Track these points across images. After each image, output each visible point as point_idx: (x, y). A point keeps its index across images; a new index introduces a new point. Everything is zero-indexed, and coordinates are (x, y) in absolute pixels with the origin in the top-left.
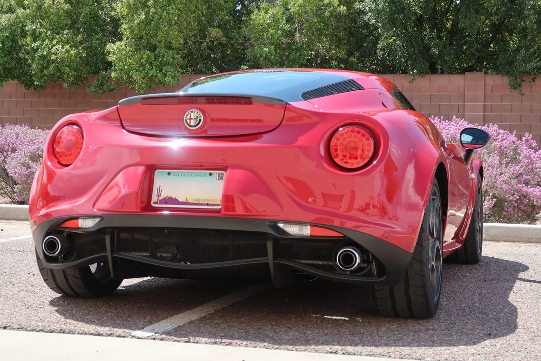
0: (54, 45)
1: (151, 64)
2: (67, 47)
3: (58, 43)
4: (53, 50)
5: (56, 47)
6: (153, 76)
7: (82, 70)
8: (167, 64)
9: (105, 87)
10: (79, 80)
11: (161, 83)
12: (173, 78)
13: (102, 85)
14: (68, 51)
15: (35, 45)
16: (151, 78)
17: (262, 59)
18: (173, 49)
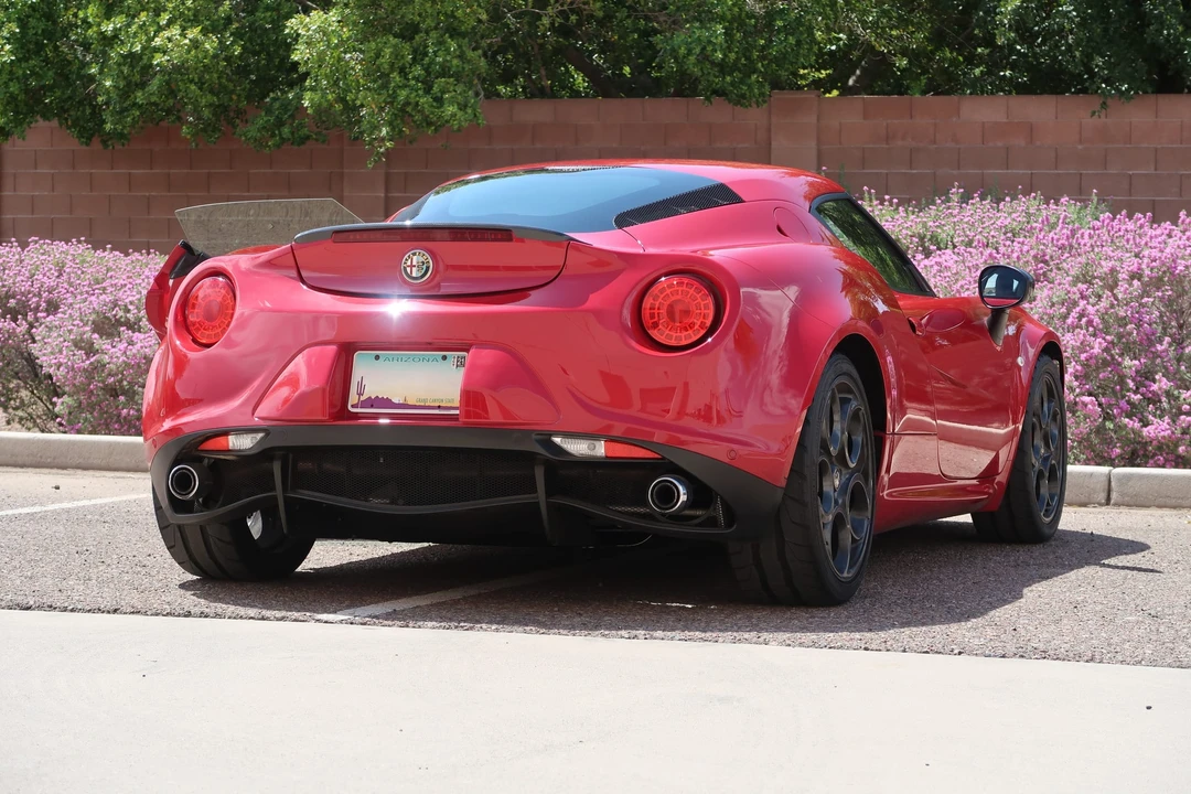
0: (160, 29)
1: (403, 71)
2: (193, 33)
3: (170, 23)
4: (158, 42)
5: (167, 34)
6: (407, 103)
7: (233, 92)
8: (444, 72)
9: (286, 131)
10: (225, 117)
11: (430, 124)
12: (463, 107)
13: (280, 123)
14: (195, 44)
15: (108, 27)
16: (403, 110)
17: (692, 59)
18: (463, 35)
